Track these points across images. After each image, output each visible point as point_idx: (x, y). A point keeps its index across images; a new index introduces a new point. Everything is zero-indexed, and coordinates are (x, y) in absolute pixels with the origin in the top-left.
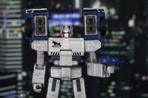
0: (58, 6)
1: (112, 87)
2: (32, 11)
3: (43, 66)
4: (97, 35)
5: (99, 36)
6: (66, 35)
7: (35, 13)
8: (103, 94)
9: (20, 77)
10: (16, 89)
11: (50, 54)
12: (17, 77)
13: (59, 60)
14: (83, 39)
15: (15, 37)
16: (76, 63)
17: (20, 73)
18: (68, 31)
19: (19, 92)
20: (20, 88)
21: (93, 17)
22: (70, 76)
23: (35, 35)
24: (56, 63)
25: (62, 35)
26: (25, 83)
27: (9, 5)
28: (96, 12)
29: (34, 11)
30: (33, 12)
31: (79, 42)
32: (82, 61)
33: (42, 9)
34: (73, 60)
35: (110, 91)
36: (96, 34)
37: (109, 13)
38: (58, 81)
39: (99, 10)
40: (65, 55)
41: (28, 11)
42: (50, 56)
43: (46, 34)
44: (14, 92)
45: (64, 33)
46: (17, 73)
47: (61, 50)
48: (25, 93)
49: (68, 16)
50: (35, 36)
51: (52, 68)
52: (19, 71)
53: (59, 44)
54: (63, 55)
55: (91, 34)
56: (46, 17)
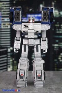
0: (31, 10)
1: (61, 56)
3: (20, 38)
6: (31, 21)
7: (15, 9)
8: (56, 60)
9: (9, 50)
10: (7, 57)
11: (22, 32)
12: (7, 50)
13: (27, 35)
14: (40, 24)
15: (6, 28)
16: (36, 37)
17: (9, 48)
18: (32, 19)
19: (9, 59)
20: (9, 56)
21: (46, 12)
22: (33, 44)
24: (26, 36)
25: (29, 21)
26: (12, 53)
27: (3, 9)
31: (38, 25)
32: (40, 36)
34: (35, 35)
35: (60, 58)
36: (48, 21)
37: (59, 14)
38: (27, 46)
40: (30, 32)
42: (23, 33)
43: (21, 21)
44: (6, 58)
45: (30, 20)
46: (7, 48)
47: (28, 30)
48: (12, 59)
49: (36, 16)
50: (14, 22)
51: (23, 39)
52: (9, 47)
53: (27, 26)
54: (29, 32)
55: (45, 21)
56: (21, 12)
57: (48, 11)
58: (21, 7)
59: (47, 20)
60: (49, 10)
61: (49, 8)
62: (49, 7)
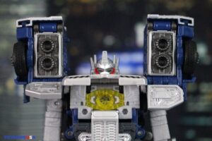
2: (28, 22)
4: (175, 76)
5: (180, 78)
7: (36, 27)
13: (89, 131)
16: (127, 138)
18: (108, 66)
21: (167, 34)
23: (36, 75)
28: (174, 25)
29: (35, 22)
30: (31, 24)
33: (51, 18)
34: (120, 132)
36: (173, 73)
39: (182, 20)
40: (102, 122)
41: (20, 23)
45: (98, 71)
54: (97, 121)
55: (160, 73)
56: (60, 36)
57: (174, 35)
58: (60, 18)
59: (168, 69)
60: (176, 29)
61: (176, 20)
62: (178, 17)
